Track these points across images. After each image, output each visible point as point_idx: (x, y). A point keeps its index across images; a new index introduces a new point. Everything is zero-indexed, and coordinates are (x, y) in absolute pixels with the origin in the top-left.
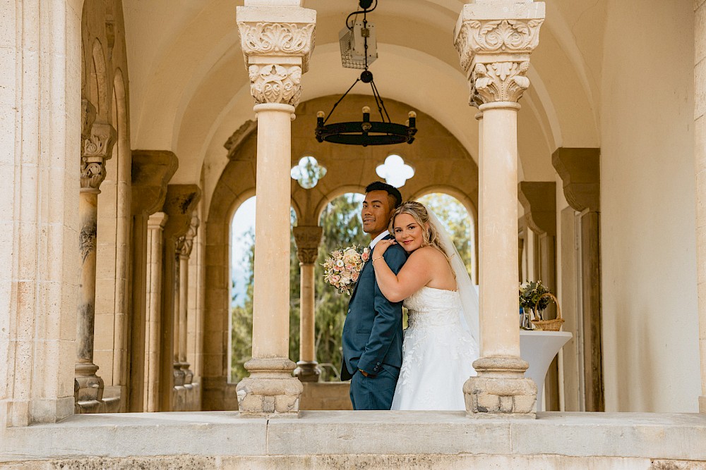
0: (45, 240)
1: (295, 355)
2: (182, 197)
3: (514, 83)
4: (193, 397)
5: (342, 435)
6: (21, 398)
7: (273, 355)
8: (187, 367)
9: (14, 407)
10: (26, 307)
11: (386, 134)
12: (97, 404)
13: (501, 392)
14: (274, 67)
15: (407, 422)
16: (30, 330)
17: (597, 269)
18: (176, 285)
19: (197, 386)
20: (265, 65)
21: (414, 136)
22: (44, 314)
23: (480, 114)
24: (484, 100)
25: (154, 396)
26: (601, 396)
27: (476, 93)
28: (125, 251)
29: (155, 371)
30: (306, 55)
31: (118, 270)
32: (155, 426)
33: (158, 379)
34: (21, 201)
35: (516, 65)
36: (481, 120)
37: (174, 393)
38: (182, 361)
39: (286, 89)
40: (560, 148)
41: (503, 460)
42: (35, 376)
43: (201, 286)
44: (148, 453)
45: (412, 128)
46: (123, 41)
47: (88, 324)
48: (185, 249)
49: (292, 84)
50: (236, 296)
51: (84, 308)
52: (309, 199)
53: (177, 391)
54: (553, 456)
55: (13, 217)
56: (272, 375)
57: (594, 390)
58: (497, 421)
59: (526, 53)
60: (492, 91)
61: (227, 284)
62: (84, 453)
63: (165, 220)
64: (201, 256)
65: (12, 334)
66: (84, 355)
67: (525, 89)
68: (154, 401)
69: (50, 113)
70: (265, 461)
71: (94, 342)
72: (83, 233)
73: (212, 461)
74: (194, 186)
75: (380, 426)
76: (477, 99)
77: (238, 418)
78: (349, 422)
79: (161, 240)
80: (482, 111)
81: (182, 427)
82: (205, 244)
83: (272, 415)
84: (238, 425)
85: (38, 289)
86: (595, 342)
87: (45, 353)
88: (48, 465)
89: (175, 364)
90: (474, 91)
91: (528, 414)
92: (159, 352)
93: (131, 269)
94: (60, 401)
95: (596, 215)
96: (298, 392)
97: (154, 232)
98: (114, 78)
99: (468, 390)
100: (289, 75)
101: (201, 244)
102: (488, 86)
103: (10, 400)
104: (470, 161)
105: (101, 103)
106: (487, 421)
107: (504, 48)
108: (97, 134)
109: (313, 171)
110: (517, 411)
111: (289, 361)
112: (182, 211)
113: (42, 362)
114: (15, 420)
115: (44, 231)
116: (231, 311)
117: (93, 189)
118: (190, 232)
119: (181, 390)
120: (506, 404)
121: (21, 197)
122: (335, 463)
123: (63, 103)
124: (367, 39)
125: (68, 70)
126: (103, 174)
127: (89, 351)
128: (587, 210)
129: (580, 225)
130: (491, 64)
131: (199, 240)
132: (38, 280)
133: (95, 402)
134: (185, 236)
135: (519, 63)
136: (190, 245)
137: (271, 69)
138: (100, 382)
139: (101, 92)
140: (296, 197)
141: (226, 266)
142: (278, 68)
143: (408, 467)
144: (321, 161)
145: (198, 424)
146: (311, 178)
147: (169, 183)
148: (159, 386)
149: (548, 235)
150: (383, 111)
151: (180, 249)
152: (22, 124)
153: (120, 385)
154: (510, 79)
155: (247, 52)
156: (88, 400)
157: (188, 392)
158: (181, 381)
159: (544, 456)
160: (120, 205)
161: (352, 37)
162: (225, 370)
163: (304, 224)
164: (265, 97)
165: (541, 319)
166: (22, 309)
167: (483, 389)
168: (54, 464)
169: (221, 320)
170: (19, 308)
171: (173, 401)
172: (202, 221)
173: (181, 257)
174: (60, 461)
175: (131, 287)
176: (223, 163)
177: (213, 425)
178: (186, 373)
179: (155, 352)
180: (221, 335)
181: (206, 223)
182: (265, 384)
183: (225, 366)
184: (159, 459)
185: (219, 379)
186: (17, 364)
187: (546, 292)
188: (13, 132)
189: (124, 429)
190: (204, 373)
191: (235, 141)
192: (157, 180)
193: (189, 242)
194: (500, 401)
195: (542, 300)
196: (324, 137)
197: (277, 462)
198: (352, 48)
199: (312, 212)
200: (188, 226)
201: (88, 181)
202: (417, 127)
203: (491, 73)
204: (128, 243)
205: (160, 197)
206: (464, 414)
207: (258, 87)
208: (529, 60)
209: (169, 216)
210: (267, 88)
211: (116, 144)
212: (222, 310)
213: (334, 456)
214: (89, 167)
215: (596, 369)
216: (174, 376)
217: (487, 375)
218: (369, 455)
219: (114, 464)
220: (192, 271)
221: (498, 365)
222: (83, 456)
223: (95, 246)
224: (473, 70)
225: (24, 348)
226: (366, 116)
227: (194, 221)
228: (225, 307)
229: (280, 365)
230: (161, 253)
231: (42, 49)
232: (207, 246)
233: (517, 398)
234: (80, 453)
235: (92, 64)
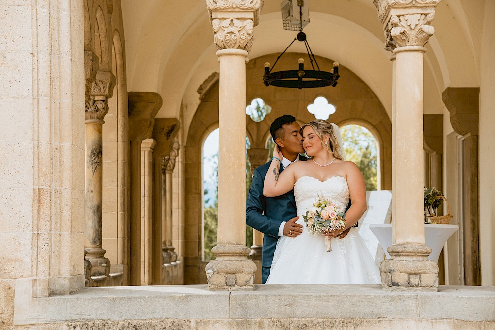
0: (58, 156)
1: (250, 240)
2: (166, 128)
3: (421, 31)
4: (177, 271)
5: (287, 303)
6: (43, 276)
7: (234, 243)
8: (173, 250)
9: (38, 283)
10: (45, 207)
11: (316, 79)
12: (106, 278)
13: (410, 271)
14: (232, 20)
15: (337, 294)
16: (48, 224)
17: (476, 178)
18: (163, 191)
19: (180, 263)
20: (225, 19)
21: (337, 81)
22: (59, 212)
23: (394, 57)
24: (397, 45)
25: (149, 271)
26: (478, 272)
27: (391, 39)
28: (124, 167)
29: (149, 253)
30: (257, 11)
31: (119, 180)
32: (144, 297)
33: (151, 259)
34: (38, 126)
35: (423, 16)
36: (394, 62)
37: (163, 268)
38: (169, 246)
39: (242, 37)
40: (448, 88)
41: (412, 323)
42: (53, 260)
43: (182, 193)
44: (139, 317)
45: (336, 75)
46: (120, 9)
47: (98, 219)
48: (170, 166)
49: (246, 34)
50: (209, 200)
51: (95, 208)
52: (258, 129)
53: (165, 267)
54: (452, 320)
55: (33, 138)
56: (233, 258)
57: (473, 267)
58: (407, 293)
59: (432, 6)
60: (404, 38)
61: (201, 191)
62: (92, 317)
63: (154, 144)
64: (182, 171)
65: (34, 228)
66: (95, 242)
67: (431, 35)
68: (149, 275)
69: (59, 58)
70: (228, 323)
71: (103, 233)
72: (93, 153)
73: (188, 323)
74: (175, 119)
75: (317, 297)
76: (391, 44)
77: (207, 290)
78: (292, 294)
79: (151, 159)
80: (396, 54)
81: (165, 298)
82: (184, 162)
83: (233, 288)
84: (208, 296)
85: (54, 193)
86: (474, 232)
87: (60, 241)
88: (65, 326)
89: (163, 248)
90: (389, 38)
91: (432, 288)
92: (151, 240)
93: (129, 180)
94: (73, 278)
95: (476, 137)
96: (253, 271)
97: (146, 153)
98: (113, 37)
99: (383, 269)
100: (244, 27)
101: (182, 162)
102: (401, 33)
103: (35, 277)
104: (376, 100)
105: (103, 56)
106: (400, 293)
107: (414, 3)
108: (101, 79)
109: (261, 112)
110: (422, 286)
111: (246, 247)
112: (167, 137)
113: (58, 248)
114: (39, 293)
115: (57, 149)
116: (203, 211)
117: (98, 120)
118: (173, 154)
119: (168, 266)
120: (414, 280)
121: (39, 123)
122: (282, 325)
123: (69, 50)
124: (302, 8)
125: (72, 24)
126: (106, 109)
127: (99, 240)
128: (469, 134)
129: (461, 146)
130: (403, 16)
131: (180, 160)
132: (54, 187)
133: (104, 276)
134: (170, 156)
135: (426, 15)
136: (173, 163)
137: (230, 22)
138: (108, 262)
139: (103, 47)
140: (249, 128)
141: (199, 178)
142: (235, 21)
143: (338, 328)
144: (267, 102)
145: (177, 295)
146: (260, 117)
147: (156, 117)
148: (153, 263)
149: (437, 153)
150: (314, 62)
151: (166, 166)
152: (37, 66)
153: (122, 264)
154: (418, 28)
155: (211, 8)
156: (99, 275)
157: (173, 267)
158: (168, 260)
159: (445, 320)
160: (120, 133)
161: (291, 7)
162: (200, 252)
163: (255, 147)
164: (225, 44)
165: (435, 215)
166: (42, 209)
167: (396, 268)
168: (69, 325)
169: (197, 217)
170: (39, 208)
171: (162, 275)
172: (182, 146)
173: (167, 171)
174: (73, 324)
175: (129, 192)
176: (197, 104)
177: (189, 296)
178: (172, 254)
179: (149, 240)
180: (197, 227)
181: (185, 147)
182: (228, 265)
183: (200, 249)
184: (148, 322)
185: (196, 258)
186: (39, 250)
187: (439, 195)
188: (31, 73)
189: (121, 299)
190: (185, 254)
191: (205, 87)
192: (147, 114)
193: (173, 161)
194: (409, 278)
195: (436, 201)
196: (269, 82)
197: (237, 324)
198: (291, 15)
199: (261, 139)
200: (171, 149)
201: (95, 115)
202: (339, 73)
203: (403, 23)
204: (126, 160)
205: (150, 127)
206: (380, 287)
207: (220, 37)
208: (434, 12)
209: (157, 142)
210: (227, 37)
211: (115, 87)
212: (197, 209)
213: (281, 320)
214: (96, 104)
215: (475, 252)
216: (163, 257)
217: (399, 258)
218: (308, 319)
219: (114, 325)
220: (176, 181)
221: (408, 251)
222: (91, 320)
223: (102, 163)
224: (389, 22)
225: (44, 238)
226: (301, 65)
227: (175, 146)
228: (199, 207)
229: (239, 251)
230: (152, 168)
231: (51, 7)
232: (186, 164)
233: (422, 275)
234: (89, 317)
235: (96, 26)
